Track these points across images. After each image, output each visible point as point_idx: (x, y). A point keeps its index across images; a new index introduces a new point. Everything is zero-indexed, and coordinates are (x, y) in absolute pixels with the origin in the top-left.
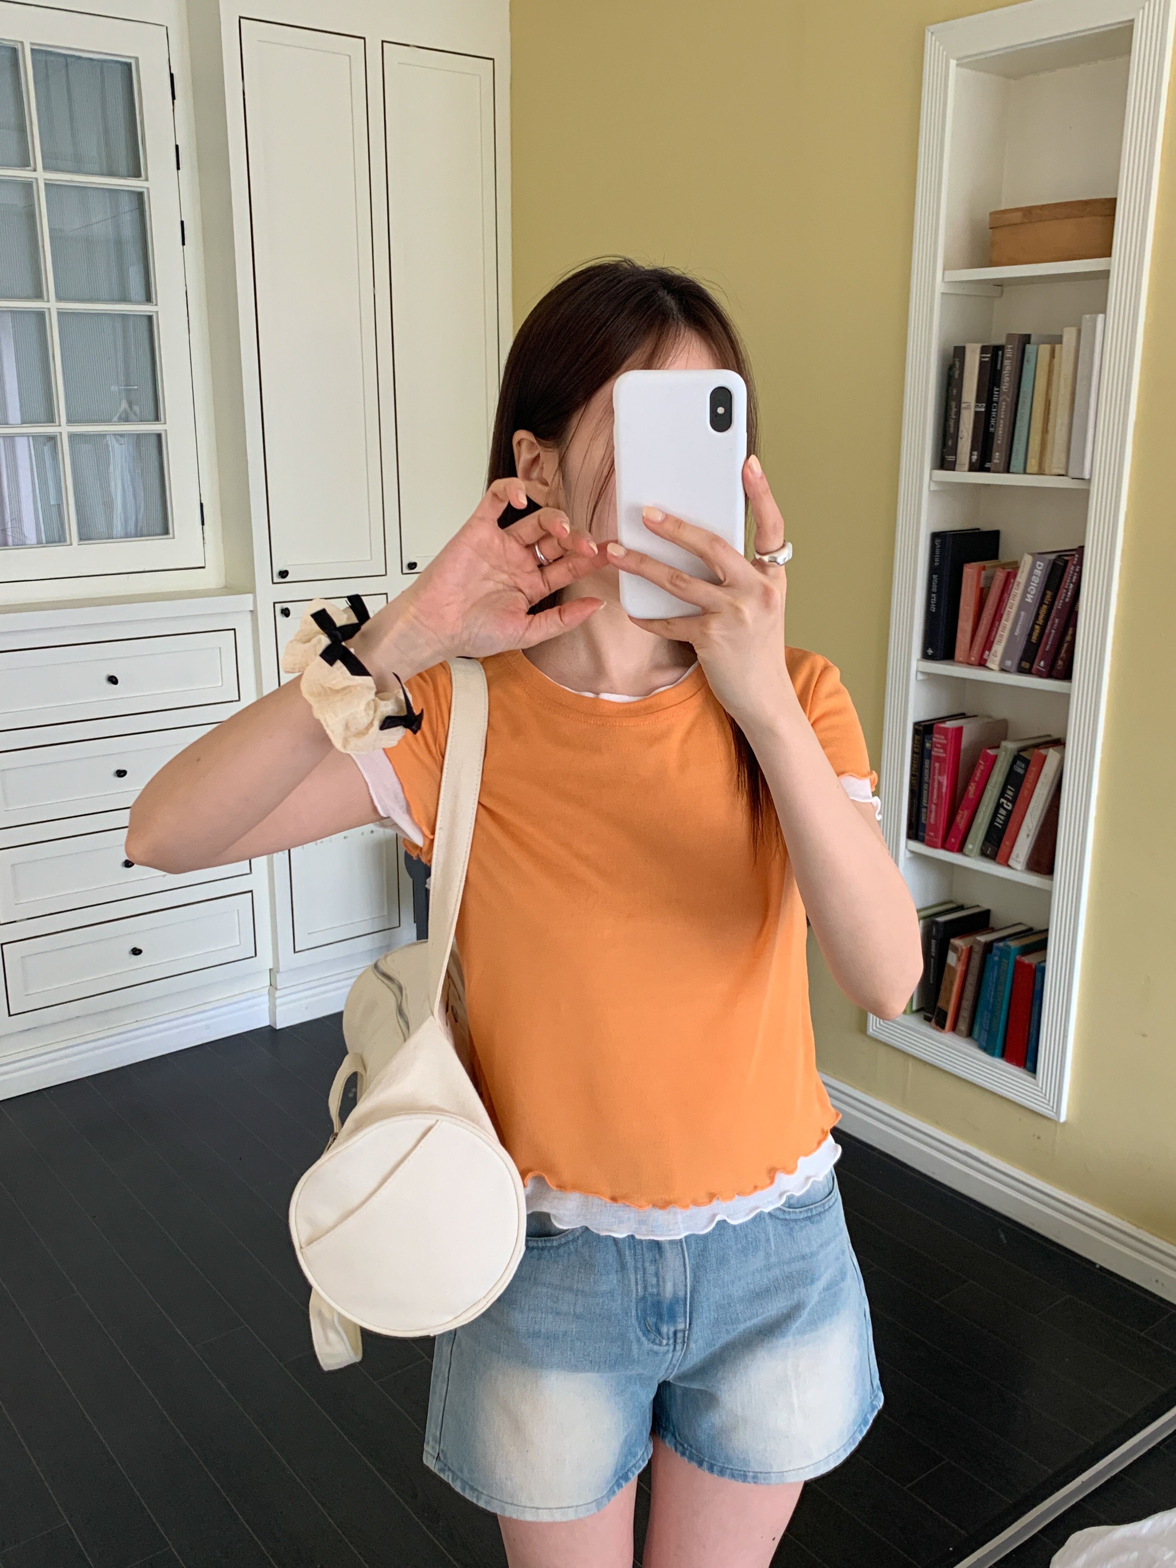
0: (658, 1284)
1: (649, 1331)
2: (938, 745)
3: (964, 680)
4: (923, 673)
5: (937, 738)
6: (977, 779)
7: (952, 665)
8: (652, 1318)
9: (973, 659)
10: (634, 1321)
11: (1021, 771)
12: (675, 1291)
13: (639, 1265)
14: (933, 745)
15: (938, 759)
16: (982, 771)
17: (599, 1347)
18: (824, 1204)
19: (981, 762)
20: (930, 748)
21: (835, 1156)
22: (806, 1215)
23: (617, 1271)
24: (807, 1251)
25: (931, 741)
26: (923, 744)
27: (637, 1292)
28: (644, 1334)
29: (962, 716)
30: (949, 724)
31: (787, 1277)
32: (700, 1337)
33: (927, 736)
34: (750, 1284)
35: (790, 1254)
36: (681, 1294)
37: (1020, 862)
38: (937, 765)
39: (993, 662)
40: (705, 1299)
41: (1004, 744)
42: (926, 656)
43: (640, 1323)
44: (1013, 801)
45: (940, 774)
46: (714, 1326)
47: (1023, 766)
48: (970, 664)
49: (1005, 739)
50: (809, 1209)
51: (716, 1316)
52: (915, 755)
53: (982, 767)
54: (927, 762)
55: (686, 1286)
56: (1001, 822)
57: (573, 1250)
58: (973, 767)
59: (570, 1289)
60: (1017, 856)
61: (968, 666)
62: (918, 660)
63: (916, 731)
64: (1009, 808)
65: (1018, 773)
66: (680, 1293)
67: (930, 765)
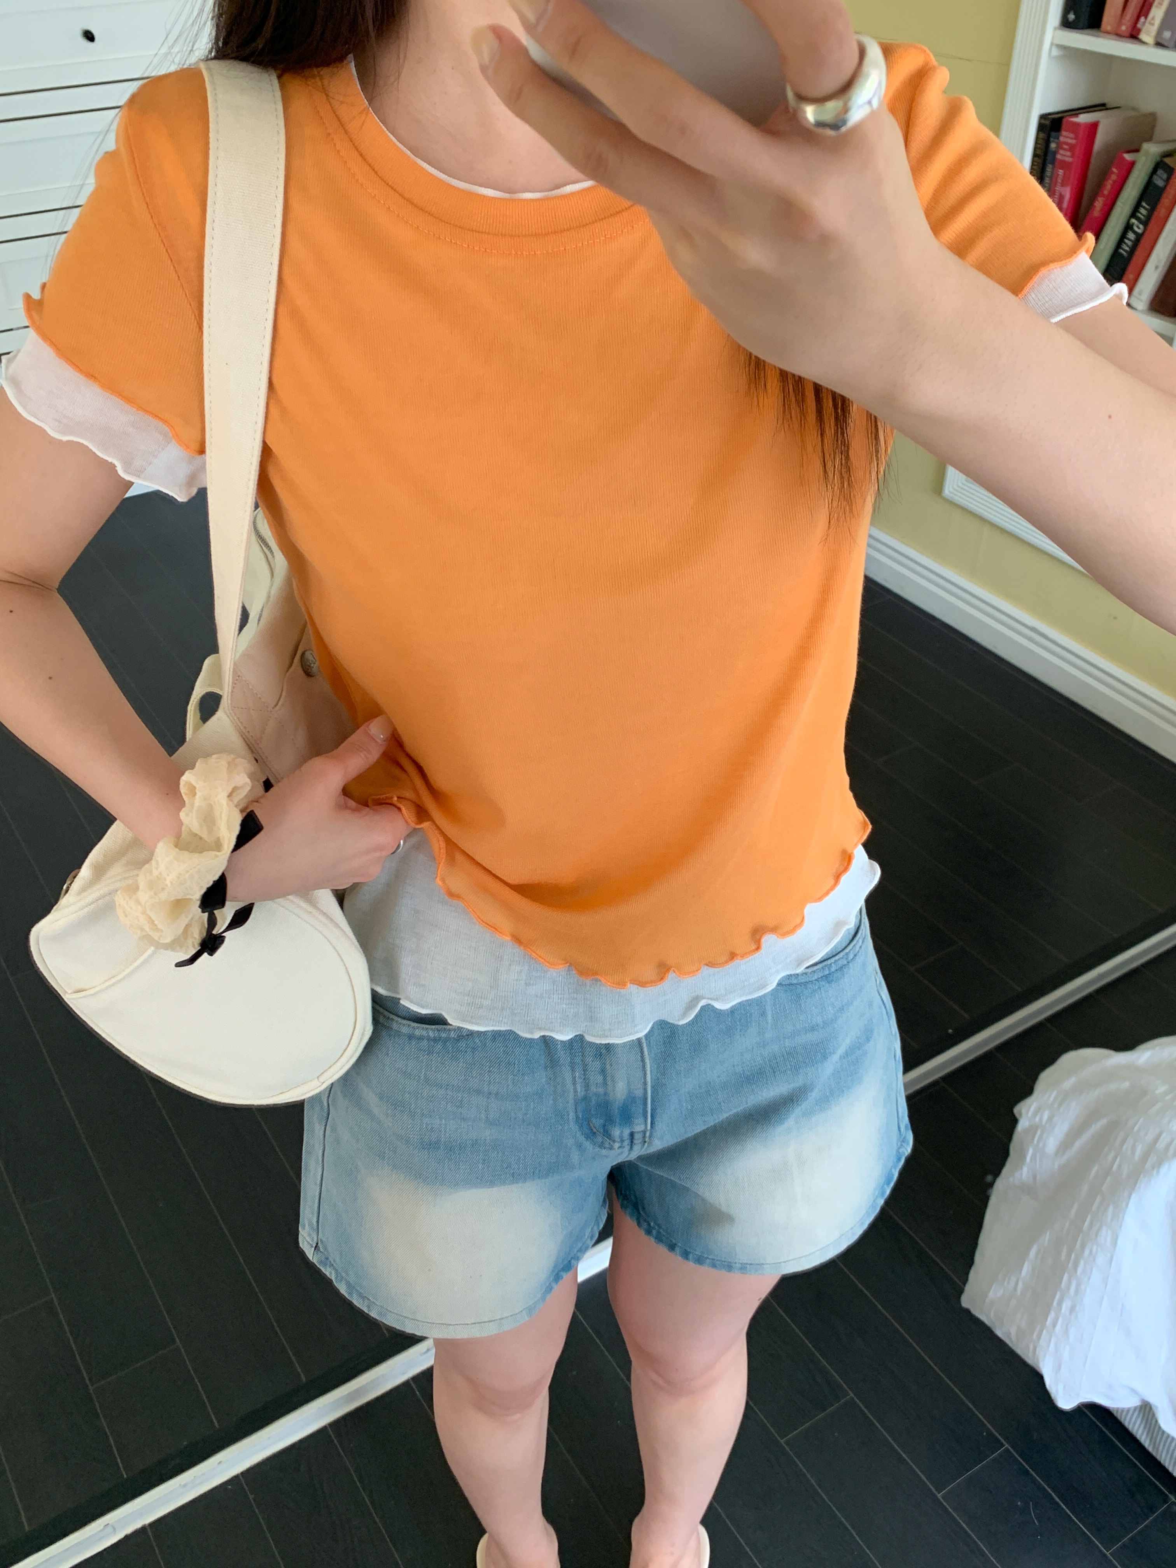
0: (605, 1083)
1: (595, 1133)
2: (1066, 147)
3: (1110, 57)
4: (1060, 47)
5: (1065, 136)
6: (1106, 192)
7: (1098, 36)
8: (598, 1119)
9: (1124, 28)
10: (573, 1125)
11: (1160, 183)
12: (629, 1091)
13: (578, 1060)
14: (1060, 146)
15: (1064, 165)
16: (1114, 182)
17: (525, 1156)
18: (847, 954)
19: (1114, 170)
20: (1054, 150)
21: (871, 882)
22: (821, 975)
23: (546, 1068)
24: (819, 1020)
25: (1056, 140)
26: (1047, 143)
27: (576, 1091)
28: (587, 1138)
29: (1102, 107)
30: (1084, 118)
31: (788, 1054)
32: (666, 1132)
33: (1053, 134)
34: (738, 1065)
35: (794, 1025)
36: (639, 1093)
37: (1141, 301)
38: (1061, 172)
39: (1148, 34)
40: (673, 1091)
41: (1145, 146)
42: (1066, 24)
43: (581, 1126)
44: (1146, 223)
45: (1062, 185)
46: (687, 1119)
47: (1165, 176)
48: (1119, 35)
49: (1149, 139)
50: (825, 966)
51: (689, 1107)
52: (1036, 159)
53: (1114, 177)
54: (1049, 168)
55: (645, 1083)
56: (1127, 249)
57: (479, 1044)
58: (1104, 174)
59: (479, 1092)
60: (1140, 294)
61: (1117, 38)
62: (1055, 29)
63: (1041, 128)
64: (1140, 231)
65: (1156, 186)
66: (636, 1092)
67: (1052, 172)
